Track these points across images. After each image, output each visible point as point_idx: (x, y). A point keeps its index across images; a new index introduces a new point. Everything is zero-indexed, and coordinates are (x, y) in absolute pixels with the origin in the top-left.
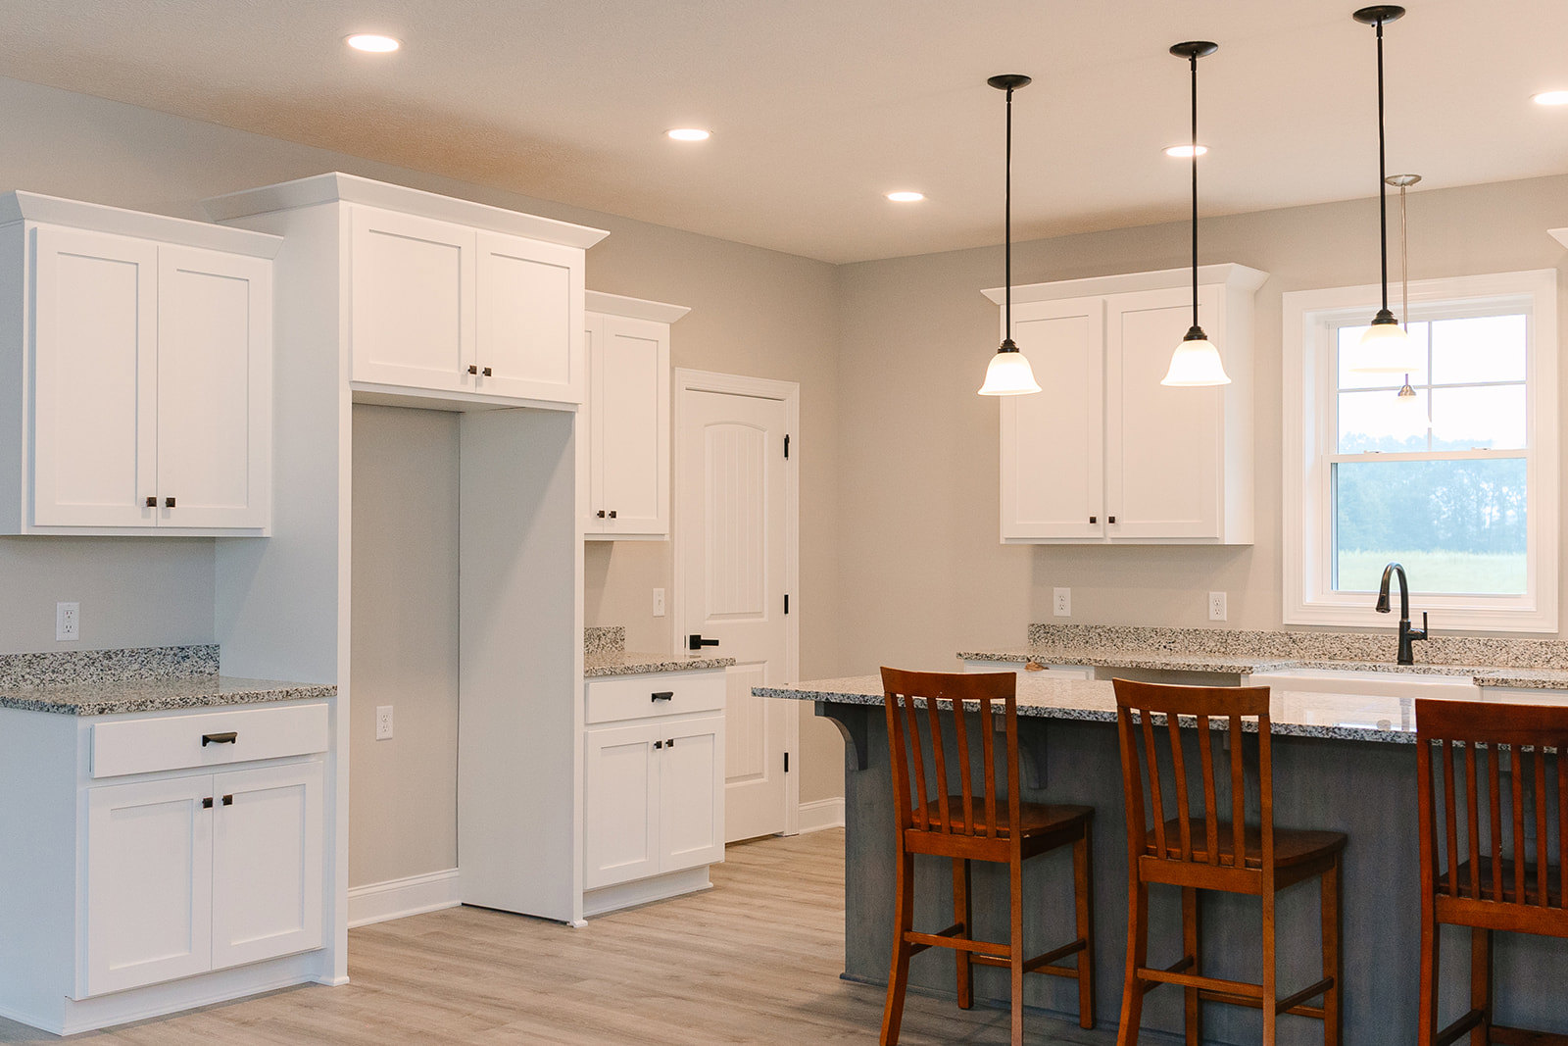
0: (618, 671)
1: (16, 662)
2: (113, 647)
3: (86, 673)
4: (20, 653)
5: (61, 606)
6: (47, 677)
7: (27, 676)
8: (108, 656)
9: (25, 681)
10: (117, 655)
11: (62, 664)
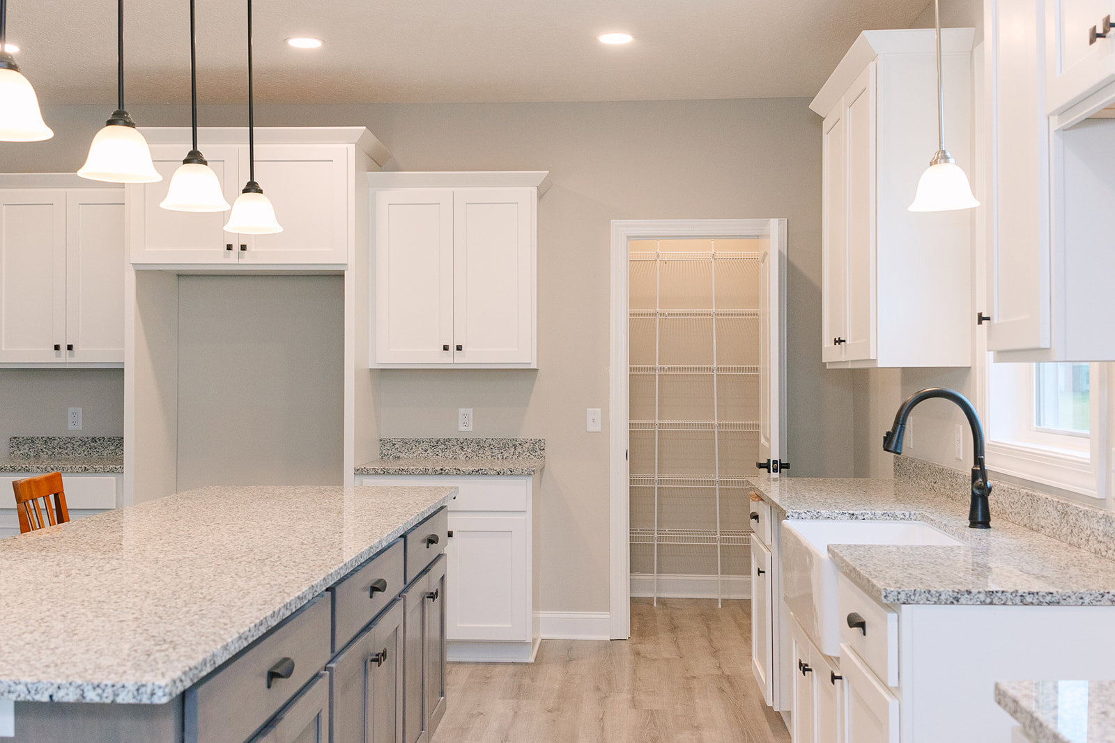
0: (391, 471)
1: (38, 441)
2: (98, 435)
3: (80, 450)
4: (40, 436)
5: (71, 410)
6: (56, 451)
7: (44, 450)
8: (94, 440)
9: (43, 452)
10: (100, 440)
11: (65, 444)
